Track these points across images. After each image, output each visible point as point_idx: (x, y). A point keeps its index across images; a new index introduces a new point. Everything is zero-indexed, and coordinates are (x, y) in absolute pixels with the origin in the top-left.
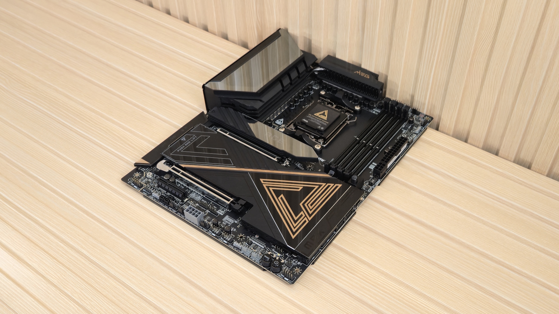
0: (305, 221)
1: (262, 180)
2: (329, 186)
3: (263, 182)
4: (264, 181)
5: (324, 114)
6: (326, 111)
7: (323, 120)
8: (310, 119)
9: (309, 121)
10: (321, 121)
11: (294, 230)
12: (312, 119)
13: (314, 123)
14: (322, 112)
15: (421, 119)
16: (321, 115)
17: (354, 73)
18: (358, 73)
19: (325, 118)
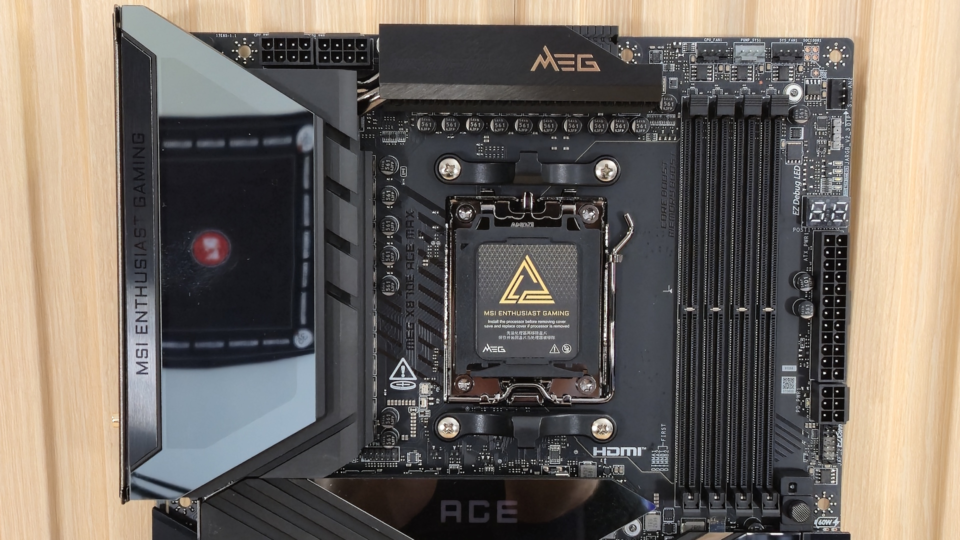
5: (528, 284)
6: (524, 264)
7: (545, 314)
8: (503, 331)
9: (506, 344)
10: (541, 317)
12: (510, 329)
13: (525, 342)
14: (517, 280)
15: (816, 73)
16: (526, 292)
17: (533, 69)
18: (545, 64)
19: (543, 296)
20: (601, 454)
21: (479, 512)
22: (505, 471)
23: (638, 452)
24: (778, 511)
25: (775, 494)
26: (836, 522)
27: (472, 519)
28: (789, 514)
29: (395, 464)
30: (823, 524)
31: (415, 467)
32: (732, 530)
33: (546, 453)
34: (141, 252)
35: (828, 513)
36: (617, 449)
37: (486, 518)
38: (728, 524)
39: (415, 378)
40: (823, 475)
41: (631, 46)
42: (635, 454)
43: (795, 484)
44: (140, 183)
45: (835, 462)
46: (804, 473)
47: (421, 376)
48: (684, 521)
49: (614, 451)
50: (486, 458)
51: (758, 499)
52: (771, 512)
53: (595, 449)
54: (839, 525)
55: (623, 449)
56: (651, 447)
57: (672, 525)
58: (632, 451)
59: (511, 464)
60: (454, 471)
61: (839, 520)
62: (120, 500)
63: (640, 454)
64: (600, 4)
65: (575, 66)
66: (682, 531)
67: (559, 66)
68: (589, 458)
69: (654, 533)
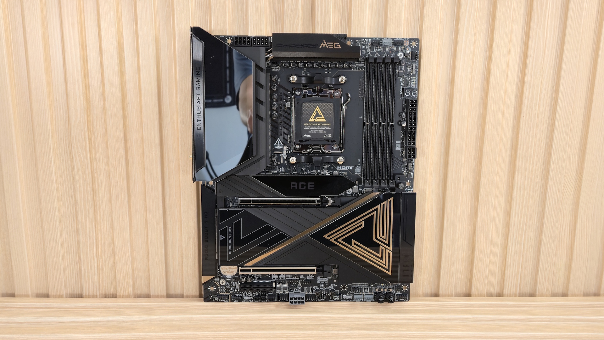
0: (389, 254)
1: (326, 236)
2: (384, 205)
3: (328, 238)
4: (328, 236)
5: (318, 115)
6: (317, 109)
7: (323, 124)
8: (310, 130)
9: (311, 134)
10: (321, 126)
11: (386, 267)
12: (312, 129)
13: (317, 134)
15: (408, 49)
16: (317, 118)
17: (320, 47)
18: (324, 46)
19: (322, 119)
20: (340, 169)
21: (303, 186)
22: (310, 174)
23: (351, 168)
24: (394, 186)
25: (393, 181)
26: (412, 190)
27: (300, 188)
28: (398, 187)
29: (276, 172)
30: (408, 190)
31: (282, 172)
32: (380, 192)
33: (323, 168)
34: (199, 104)
35: (409, 187)
36: (345, 167)
37: (304, 188)
38: (379, 190)
39: (282, 145)
40: (409, 175)
41: (350, 40)
42: (350, 169)
43: (400, 178)
44: (198, 83)
45: (412, 171)
46: (403, 175)
47: (284, 144)
48: (365, 189)
49: (344, 168)
50: (304, 170)
51: (388, 183)
52: (392, 186)
53: (338, 167)
54: (413, 190)
55: (347, 167)
56: (355, 167)
57: (361, 191)
58: (349, 168)
59: (312, 172)
60: (294, 174)
61: (413, 189)
62: (193, 181)
63: (352, 169)
64: (338, 31)
65: (333, 46)
66: (365, 192)
67: (329, 47)
68: (336, 170)
69: (356, 193)
